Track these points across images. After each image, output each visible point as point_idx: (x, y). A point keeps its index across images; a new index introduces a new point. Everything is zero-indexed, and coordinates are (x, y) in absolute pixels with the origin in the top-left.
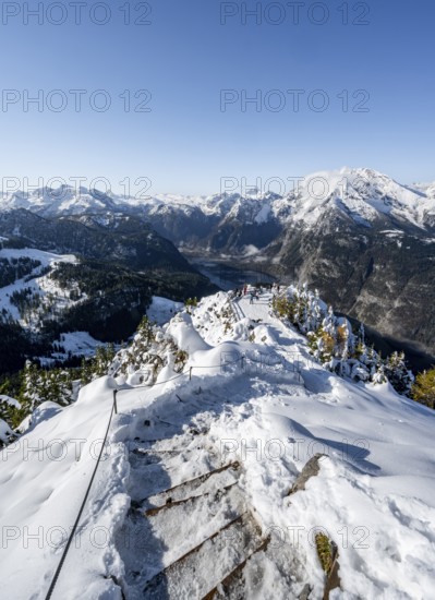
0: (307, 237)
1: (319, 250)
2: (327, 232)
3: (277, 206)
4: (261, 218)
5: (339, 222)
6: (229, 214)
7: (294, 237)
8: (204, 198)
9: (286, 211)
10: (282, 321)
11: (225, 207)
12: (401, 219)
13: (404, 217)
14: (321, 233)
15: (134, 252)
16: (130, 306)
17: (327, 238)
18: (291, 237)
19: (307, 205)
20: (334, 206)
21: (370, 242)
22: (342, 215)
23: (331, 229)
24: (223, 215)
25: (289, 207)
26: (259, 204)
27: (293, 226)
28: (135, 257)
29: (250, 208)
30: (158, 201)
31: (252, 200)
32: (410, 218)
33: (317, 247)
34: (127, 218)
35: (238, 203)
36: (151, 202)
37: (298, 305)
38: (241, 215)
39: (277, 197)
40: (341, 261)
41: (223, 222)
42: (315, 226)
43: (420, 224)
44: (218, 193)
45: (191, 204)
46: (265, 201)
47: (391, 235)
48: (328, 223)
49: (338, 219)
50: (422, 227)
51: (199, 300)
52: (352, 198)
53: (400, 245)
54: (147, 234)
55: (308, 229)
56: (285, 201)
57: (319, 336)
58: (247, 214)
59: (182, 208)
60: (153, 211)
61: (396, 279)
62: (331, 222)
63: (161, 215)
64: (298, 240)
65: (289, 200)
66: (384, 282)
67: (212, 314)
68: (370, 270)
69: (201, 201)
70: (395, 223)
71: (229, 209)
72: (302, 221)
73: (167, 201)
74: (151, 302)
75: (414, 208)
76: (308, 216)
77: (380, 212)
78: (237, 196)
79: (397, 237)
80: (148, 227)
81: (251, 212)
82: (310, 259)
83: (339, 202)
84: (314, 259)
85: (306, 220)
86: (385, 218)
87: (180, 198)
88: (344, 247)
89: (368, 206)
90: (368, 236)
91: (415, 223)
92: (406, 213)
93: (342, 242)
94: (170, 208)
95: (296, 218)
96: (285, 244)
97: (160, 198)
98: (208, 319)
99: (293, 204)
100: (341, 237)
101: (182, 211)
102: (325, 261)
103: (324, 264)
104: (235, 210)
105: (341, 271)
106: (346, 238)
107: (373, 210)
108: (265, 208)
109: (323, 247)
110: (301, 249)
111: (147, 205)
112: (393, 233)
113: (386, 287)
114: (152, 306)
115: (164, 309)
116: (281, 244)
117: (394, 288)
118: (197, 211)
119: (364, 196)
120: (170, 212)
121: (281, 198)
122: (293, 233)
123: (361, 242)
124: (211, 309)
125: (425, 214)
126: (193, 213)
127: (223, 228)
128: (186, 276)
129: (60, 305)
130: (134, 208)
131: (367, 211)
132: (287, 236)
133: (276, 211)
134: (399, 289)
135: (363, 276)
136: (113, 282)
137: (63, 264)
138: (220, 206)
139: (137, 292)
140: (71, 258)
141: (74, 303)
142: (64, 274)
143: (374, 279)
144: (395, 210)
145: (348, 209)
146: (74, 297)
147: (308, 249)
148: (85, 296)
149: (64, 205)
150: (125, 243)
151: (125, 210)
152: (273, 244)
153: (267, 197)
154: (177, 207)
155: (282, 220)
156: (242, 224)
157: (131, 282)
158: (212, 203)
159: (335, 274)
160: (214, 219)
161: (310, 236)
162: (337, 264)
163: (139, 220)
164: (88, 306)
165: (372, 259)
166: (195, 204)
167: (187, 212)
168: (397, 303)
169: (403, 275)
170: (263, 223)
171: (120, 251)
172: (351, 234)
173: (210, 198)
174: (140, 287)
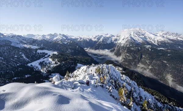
0: (122, 47)
1: (126, 51)
2: (128, 46)
3: (113, 38)
4: (109, 42)
5: (132, 43)
6: (99, 41)
7: (118, 47)
8: (93, 36)
9: (116, 40)
11: (99, 39)
12: (150, 42)
13: (151, 42)
14: (126, 46)
15: (73, 51)
16: (71, 66)
17: (128, 48)
18: (117, 47)
19: (122, 38)
20: (130, 39)
21: (141, 49)
22: (132, 41)
23: (129, 45)
24: (98, 41)
25: (117, 39)
26: (108, 38)
27: (118, 44)
28: (73, 53)
29: (106, 39)
30: (80, 37)
31: (106, 37)
32: (153, 42)
34: (71, 42)
35: (102, 38)
36: (78, 38)
38: (103, 41)
39: (113, 36)
40: (133, 54)
42: (124, 44)
43: (156, 44)
44: (97, 35)
45: (89, 38)
46: (110, 37)
47: (147, 47)
48: (128, 43)
49: (131, 42)
50: (157, 45)
52: (135, 36)
53: (150, 50)
54: (77, 46)
55: (122, 45)
56: (116, 37)
60: (78, 40)
61: (149, 60)
63: (81, 41)
64: (120, 48)
65: (117, 37)
66: (146, 61)
68: (141, 57)
69: (92, 37)
70: (148, 43)
71: (100, 40)
73: (82, 37)
74: (77, 65)
75: (154, 39)
76: (122, 41)
77: (144, 40)
78: (102, 36)
79: (149, 48)
80: (77, 44)
81: (106, 40)
82: (123, 53)
83: (131, 38)
84: (124, 54)
86: (145, 42)
87: (86, 36)
89: (140, 38)
90: (140, 47)
91: (154, 43)
92: (151, 40)
93: (132, 49)
94: (83, 39)
95: (119, 42)
96: (116, 49)
97: (81, 36)
99: (118, 38)
100: (132, 47)
101: (86, 40)
102: (128, 54)
103: (127, 55)
104: (101, 40)
105: (132, 57)
106: (134, 48)
107: (141, 40)
108: (110, 39)
111: (77, 38)
112: (148, 46)
113: (147, 62)
117: (149, 62)
118: (91, 40)
119: (139, 36)
121: (115, 36)
122: (118, 46)
123: (138, 49)
125: (157, 41)
127: (98, 44)
128: (87, 58)
129: (52, 66)
130: (73, 39)
131: (140, 40)
132: (116, 47)
133: (113, 40)
134: (151, 63)
135: (140, 59)
136: (67, 59)
137: (53, 54)
138: (97, 38)
139: (73, 62)
140: (56, 53)
141: (56, 65)
142: (54, 57)
143: (143, 60)
144: (148, 40)
145: (134, 39)
146: (56, 63)
147: (123, 51)
148: (59, 63)
149: (55, 39)
150: (70, 49)
151: (71, 40)
152: (112, 49)
153: (111, 36)
154: (85, 39)
155: (115, 42)
156: (103, 43)
157: (72, 59)
158: (95, 38)
159: (131, 58)
160: (95, 42)
161: (123, 47)
162: (131, 55)
163: (75, 42)
164: (60, 66)
165: (142, 54)
166: (90, 38)
167: (88, 40)
168: (150, 67)
169: (152, 59)
170: (110, 43)
171: (69, 51)
172: (135, 46)
173: (94, 36)
174: (74, 61)
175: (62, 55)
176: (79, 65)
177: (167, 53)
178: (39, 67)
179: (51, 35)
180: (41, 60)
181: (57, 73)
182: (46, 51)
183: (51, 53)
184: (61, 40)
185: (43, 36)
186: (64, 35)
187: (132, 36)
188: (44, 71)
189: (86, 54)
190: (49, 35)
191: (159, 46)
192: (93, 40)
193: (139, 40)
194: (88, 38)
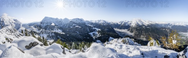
3: (129, 23)
4: (127, 25)
5: (137, 26)
9: (130, 24)
11: (122, 23)
15: (108, 30)
16: (106, 38)
17: (136, 28)
19: (133, 23)
26: (126, 23)
29: (125, 23)
35: (123, 23)
38: (124, 24)
44: (121, 21)
46: (127, 22)
52: (139, 22)
56: (130, 22)
60: (111, 23)
68: (142, 32)
69: (118, 22)
73: (113, 22)
74: (109, 38)
76: (133, 25)
78: (123, 21)
80: (110, 26)
82: (134, 31)
83: (137, 23)
93: (138, 28)
95: (132, 25)
102: (136, 31)
104: (123, 24)
112: (144, 27)
118: (117, 24)
120: (113, 24)
123: (140, 28)
125: (147, 24)
128: (115, 34)
129: (98, 36)
132: (131, 28)
133: (129, 24)
134: (145, 34)
136: (104, 34)
137: (99, 30)
139: (108, 36)
140: (100, 30)
141: (99, 36)
142: (99, 32)
144: (144, 24)
146: (99, 35)
148: (101, 35)
149: (100, 22)
150: (107, 28)
151: (107, 23)
152: (129, 29)
155: (130, 25)
156: (124, 26)
157: (107, 34)
158: (120, 23)
159: (138, 33)
160: (120, 25)
161: (134, 28)
163: (109, 25)
164: (101, 37)
167: (116, 24)
168: (145, 36)
169: (146, 32)
171: (106, 29)
175: (102, 31)
176: (111, 38)
177: (150, 29)
178: (93, 35)
179: (99, 21)
180: (94, 32)
181: (99, 40)
182: (96, 28)
183: (98, 29)
184: (103, 24)
185: (96, 21)
186: (104, 21)
188: (94, 37)
189: (114, 32)
190: (98, 21)
191: (147, 26)
192: (119, 24)
193: (141, 24)
194: (116, 22)
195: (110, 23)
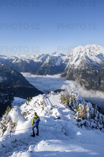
1: (81, 76)
2: (83, 69)
3: (64, 58)
4: (58, 64)
6: (45, 62)
7: (71, 71)
8: (35, 56)
9: (67, 61)
10: (65, 105)
11: (44, 60)
14: (81, 69)
15: (6, 78)
16: (4, 102)
17: (84, 71)
18: (70, 71)
19: (75, 58)
20: (85, 59)
21: (99, 72)
22: (88, 62)
23: (85, 67)
24: (43, 63)
25: (68, 59)
26: (57, 58)
27: (70, 67)
28: (6, 81)
29: (53, 60)
30: (16, 57)
31: (54, 57)
33: (80, 75)
34: (3, 65)
35: (49, 58)
36: (13, 58)
37: (71, 98)
38: (50, 63)
39: (64, 55)
40: (89, 79)
41: (43, 65)
42: (78, 66)
44: (41, 54)
45: (30, 59)
46: (59, 57)
48: (83, 65)
49: (87, 64)
51: (31, 98)
52: (91, 55)
54: (11, 71)
55: (76, 68)
56: (67, 57)
57: (78, 111)
58: (52, 62)
59: (26, 60)
62: (84, 65)
63: (17, 63)
65: (68, 57)
67: (36, 104)
68: (100, 83)
69: (34, 57)
71: (45, 61)
72: (74, 64)
73: (19, 57)
74: (13, 100)
77: (102, 61)
78: (48, 55)
80: (12, 68)
81: (54, 61)
82: (78, 79)
83: (87, 57)
84: (79, 79)
85: (75, 64)
87: (25, 56)
88: (90, 74)
89: (97, 58)
90: (99, 70)
94: (21, 60)
95: (72, 63)
96: (67, 74)
98: (35, 106)
99: (70, 58)
100: (88, 70)
101: (26, 61)
102: (83, 80)
103: (83, 81)
104: (47, 61)
105: (89, 83)
106: (90, 71)
107: (99, 60)
108: (59, 60)
109: (82, 75)
110: (74, 75)
111: (11, 59)
114: (14, 101)
115: (19, 102)
116: (66, 74)
118: (32, 61)
119: (96, 55)
120: (21, 62)
121: (65, 56)
122: (70, 69)
123: (96, 72)
124: (36, 102)
126: (31, 62)
127: (43, 68)
130: (6, 60)
131: (97, 60)
132: (68, 71)
133: (63, 61)
135: (98, 85)
138: (41, 59)
139: (7, 96)
143: (102, 86)
145: (90, 59)
147: (76, 75)
152: (63, 73)
153: (60, 55)
154: (24, 60)
155: (66, 64)
156: (50, 66)
158: (38, 58)
160: (39, 64)
161: (77, 71)
162: (87, 81)
165: (100, 78)
166: (32, 58)
167: (28, 62)
170: (59, 66)
172: (92, 69)
173: (37, 56)
174: (8, 93)
176: (16, 99)
187: (88, 55)
192: (36, 60)
194: (27, 58)
195: (12, 60)
